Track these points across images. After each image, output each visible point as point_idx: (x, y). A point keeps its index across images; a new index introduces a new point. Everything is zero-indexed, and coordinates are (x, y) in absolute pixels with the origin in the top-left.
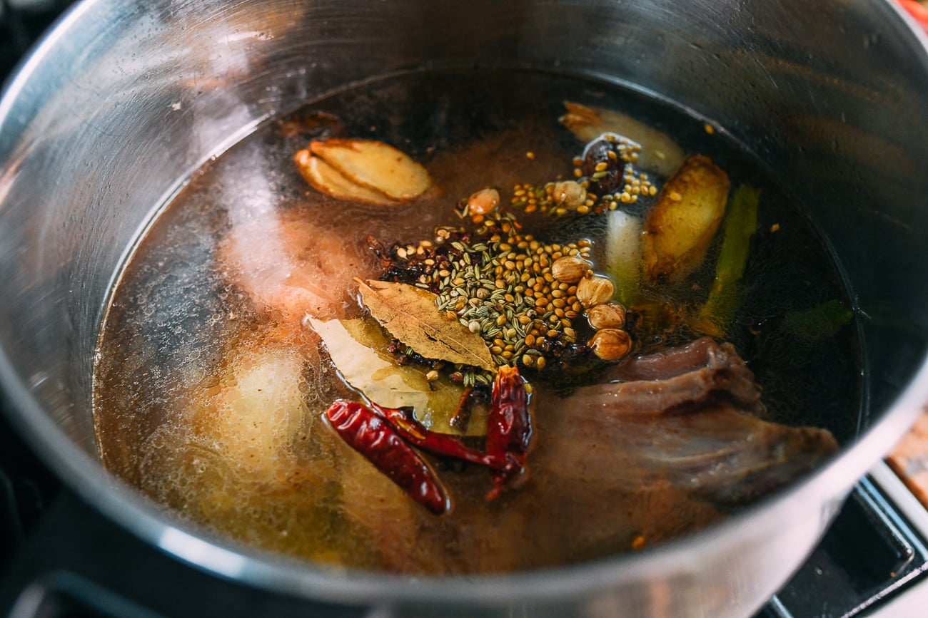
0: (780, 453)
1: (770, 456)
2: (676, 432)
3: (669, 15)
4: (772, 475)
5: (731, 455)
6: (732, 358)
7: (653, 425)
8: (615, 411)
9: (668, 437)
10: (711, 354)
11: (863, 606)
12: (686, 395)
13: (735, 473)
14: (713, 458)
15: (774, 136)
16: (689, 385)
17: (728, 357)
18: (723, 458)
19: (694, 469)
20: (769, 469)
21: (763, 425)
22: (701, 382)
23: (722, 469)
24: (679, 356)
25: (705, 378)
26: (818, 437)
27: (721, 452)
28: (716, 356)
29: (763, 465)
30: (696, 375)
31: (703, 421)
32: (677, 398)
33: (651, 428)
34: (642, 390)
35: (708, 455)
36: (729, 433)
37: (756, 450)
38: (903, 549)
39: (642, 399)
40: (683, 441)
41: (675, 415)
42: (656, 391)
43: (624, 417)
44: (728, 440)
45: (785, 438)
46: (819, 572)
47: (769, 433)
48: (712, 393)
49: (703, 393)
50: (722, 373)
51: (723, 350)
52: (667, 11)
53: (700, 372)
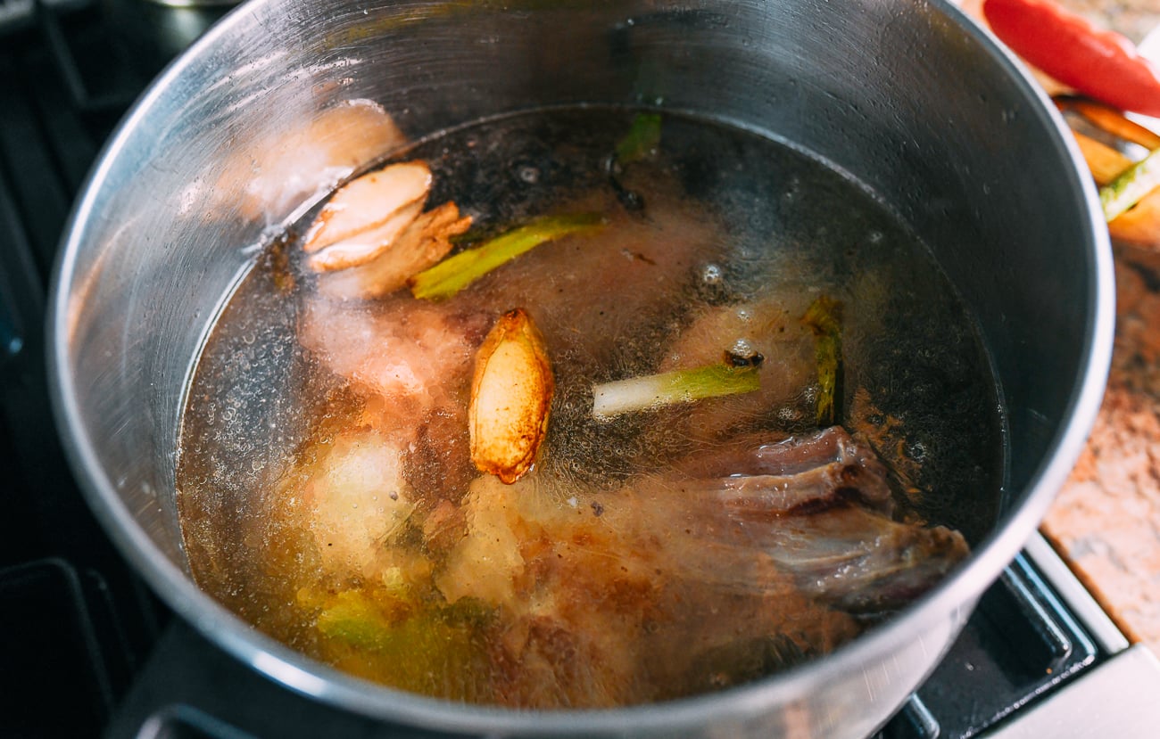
0: (909, 555)
1: (899, 561)
2: (802, 532)
3: (801, 62)
4: (901, 579)
5: (859, 557)
6: (863, 451)
7: (778, 524)
8: (738, 508)
9: (792, 537)
10: (841, 446)
11: (1016, 705)
12: (813, 493)
13: (862, 577)
14: (839, 561)
15: (917, 195)
16: (816, 483)
17: (858, 451)
18: (852, 561)
19: (822, 572)
20: (898, 573)
21: (893, 526)
22: (828, 479)
23: (850, 573)
24: (807, 447)
25: (833, 474)
26: (950, 540)
27: (848, 554)
28: (845, 449)
29: (891, 569)
30: (823, 471)
31: (830, 521)
32: (802, 496)
33: (775, 527)
34: (765, 486)
35: (835, 557)
36: (857, 534)
37: (884, 552)
38: (1058, 644)
39: (766, 496)
40: (808, 541)
41: (801, 515)
42: (780, 488)
43: (747, 515)
44: (856, 542)
45: (915, 540)
46: (970, 667)
47: (898, 535)
48: (839, 491)
49: (830, 491)
50: (851, 469)
51: (854, 442)
52: (798, 57)
53: (827, 467)
